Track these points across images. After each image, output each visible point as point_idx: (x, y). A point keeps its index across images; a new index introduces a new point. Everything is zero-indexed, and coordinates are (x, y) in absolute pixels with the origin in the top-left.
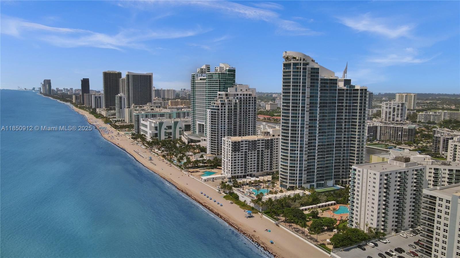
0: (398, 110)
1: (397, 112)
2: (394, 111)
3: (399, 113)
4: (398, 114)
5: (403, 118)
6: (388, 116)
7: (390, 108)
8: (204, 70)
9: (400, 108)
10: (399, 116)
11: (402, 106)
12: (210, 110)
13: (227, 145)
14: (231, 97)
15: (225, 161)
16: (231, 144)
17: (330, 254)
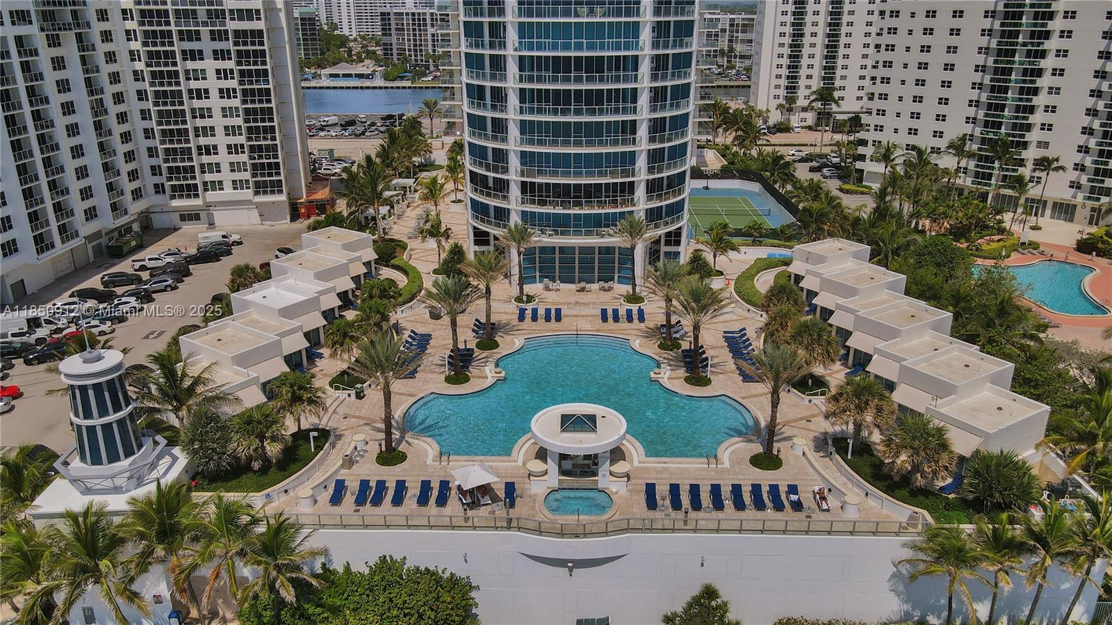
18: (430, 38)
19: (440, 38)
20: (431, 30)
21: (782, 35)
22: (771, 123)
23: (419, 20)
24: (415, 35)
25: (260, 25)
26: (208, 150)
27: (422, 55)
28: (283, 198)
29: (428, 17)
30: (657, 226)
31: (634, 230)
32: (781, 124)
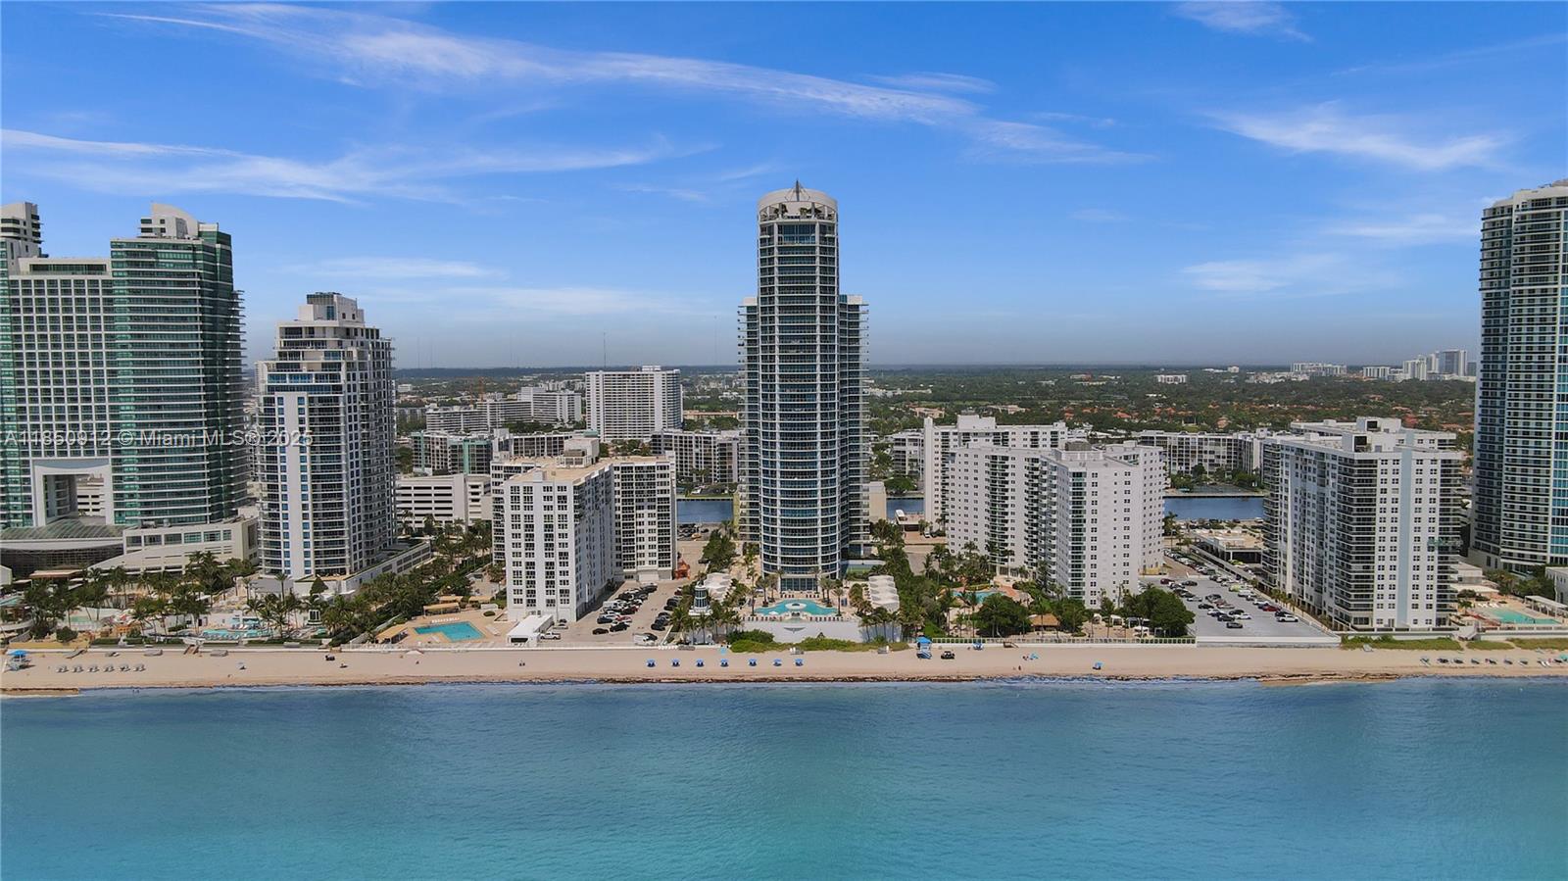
8: (21, 226)
12: (304, 394)
13: (550, 503)
14: (346, 342)
15: (531, 565)
16: (570, 494)
17: (1193, 642)
18: (694, 456)
19: (703, 457)
20: (695, 450)
21: (937, 478)
22: (934, 530)
23: (686, 442)
24: (681, 454)
25: (669, 496)
26: (641, 547)
27: (686, 470)
28: (670, 568)
29: (694, 440)
30: (826, 572)
31: (816, 570)
32: (939, 530)
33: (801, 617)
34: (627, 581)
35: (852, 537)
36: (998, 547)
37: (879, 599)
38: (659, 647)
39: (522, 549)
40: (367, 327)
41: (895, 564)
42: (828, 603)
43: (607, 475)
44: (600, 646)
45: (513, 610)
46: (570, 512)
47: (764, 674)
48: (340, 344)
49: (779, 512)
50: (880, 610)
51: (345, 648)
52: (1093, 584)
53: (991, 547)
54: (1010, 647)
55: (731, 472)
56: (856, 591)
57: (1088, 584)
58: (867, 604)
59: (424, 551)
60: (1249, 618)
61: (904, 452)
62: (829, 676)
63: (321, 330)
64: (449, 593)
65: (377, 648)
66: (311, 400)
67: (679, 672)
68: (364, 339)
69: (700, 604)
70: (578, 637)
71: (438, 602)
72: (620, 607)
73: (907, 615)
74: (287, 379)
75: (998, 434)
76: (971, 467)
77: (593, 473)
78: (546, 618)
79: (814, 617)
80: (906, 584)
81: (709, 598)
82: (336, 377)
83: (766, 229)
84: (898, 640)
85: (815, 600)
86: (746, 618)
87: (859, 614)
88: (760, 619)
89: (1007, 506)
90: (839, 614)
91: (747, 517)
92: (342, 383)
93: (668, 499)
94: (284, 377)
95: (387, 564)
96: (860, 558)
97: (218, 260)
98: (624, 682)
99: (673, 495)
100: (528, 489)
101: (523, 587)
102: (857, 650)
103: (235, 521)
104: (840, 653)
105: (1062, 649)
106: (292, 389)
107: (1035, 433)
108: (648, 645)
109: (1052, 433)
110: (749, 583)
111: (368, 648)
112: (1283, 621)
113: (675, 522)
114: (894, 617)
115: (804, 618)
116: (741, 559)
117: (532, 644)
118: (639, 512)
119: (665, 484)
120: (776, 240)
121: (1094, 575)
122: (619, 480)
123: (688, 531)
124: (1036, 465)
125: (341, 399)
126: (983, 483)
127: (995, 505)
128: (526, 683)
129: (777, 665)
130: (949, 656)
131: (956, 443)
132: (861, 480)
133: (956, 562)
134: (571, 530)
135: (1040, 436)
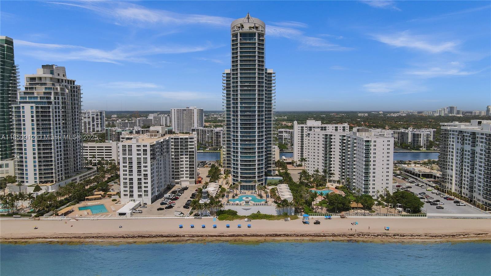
0: (97, 119)
1: (97, 122)
2: (93, 121)
3: (99, 122)
4: (97, 124)
5: (102, 127)
6: (87, 126)
7: (89, 118)
9: (99, 117)
10: (99, 125)
11: (101, 115)
12: (34, 105)
13: (139, 152)
14: (56, 84)
15: (131, 179)
16: (148, 148)
17: (426, 216)
18: (207, 137)
19: (210, 137)
20: (207, 135)
21: (299, 144)
22: (298, 164)
23: (204, 132)
24: (202, 136)
27: (204, 142)
28: (194, 180)
29: (207, 131)
30: (259, 182)
31: (255, 182)
32: (300, 164)
33: (250, 203)
34: (177, 185)
35: (268, 167)
36: (328, 172)
37: (284, 195)
38: (186, 218)
39: (127, 173)
40: (68, 79)
41: (287, 178)
42: (261, 196)
43: (168, 141)
44: (159, 217)
45: (123, 199)
46: (149, 156)
47: (234, 232)
48: (53, 84)
49: (239, 157)
50: (285, 201)
51: (41, 218)
52: (373, 188)
53: (325, 171)
54: (344, 218)
55: (220, 142)
56: (273, 191)
57: (371, 188)
58: (279, 198)
59: (93, 172)
60: (444, 204)
61: (282, 136)
62: (264, 234)
63: (45, 79)
64: (99, 190)
65: (57, 218)
66: (37, 107)
67: (194, 231)
68: (67, 84)
69: (205, 198)
70: (150, 212)
71: (93, 195)
72: (171, 197)
73: (297, 203)
74: (27, 99)
75: (323, 127)
76: (316, 139)
77: (161, 140)
78: (137, 203)
79: (255, 203)
80: (294, 188)
81: (209, 195)
82: (49, 98)
83: (235, 35)
84: (293, 214)
85: (255, 195)
86: (225, 204)
87: (276, 202)
88: (231, 204)
89: (331, 155)
90: (266, 202)
91: (226, 159)
92: (52, 100)
93: (193, 151)
94: (26, 98)
95: (74, 178)
96: (271, 176)
97: (6, 51)
98: (167, 237)
99: (195, 150)
100: (130, 146)
101: (128, 189)
102: (275, 219)
103: (12, 160)
104: (268, 221)
105: (366, 218)
106: (29, 103)
107: (336, 127)
108: (181, 216)
109: (343, 127)
110: (226, 187)
111: (52, 218)
112: (459, 205)
113: (197, 160)
114: (291, 204)
115: (251, 204)
116: (223, 176)
117: (128, 216)
118: (181, 156)
119: (192, 145)
120: (239, 40)
121: (374, 184)
122: (173, 144)
123: (203, 164)
124: (344, 138)
125: (51, 107)
126: (321, 146)
127: (327, 154)
128: (120, 237)
129: (239, 227)
130: (317, 223)
131: (307, 131)
132: (272, 144)
133: (311, 177)
134: (149, 164)
135: (339, 128)
